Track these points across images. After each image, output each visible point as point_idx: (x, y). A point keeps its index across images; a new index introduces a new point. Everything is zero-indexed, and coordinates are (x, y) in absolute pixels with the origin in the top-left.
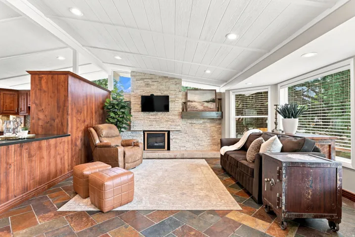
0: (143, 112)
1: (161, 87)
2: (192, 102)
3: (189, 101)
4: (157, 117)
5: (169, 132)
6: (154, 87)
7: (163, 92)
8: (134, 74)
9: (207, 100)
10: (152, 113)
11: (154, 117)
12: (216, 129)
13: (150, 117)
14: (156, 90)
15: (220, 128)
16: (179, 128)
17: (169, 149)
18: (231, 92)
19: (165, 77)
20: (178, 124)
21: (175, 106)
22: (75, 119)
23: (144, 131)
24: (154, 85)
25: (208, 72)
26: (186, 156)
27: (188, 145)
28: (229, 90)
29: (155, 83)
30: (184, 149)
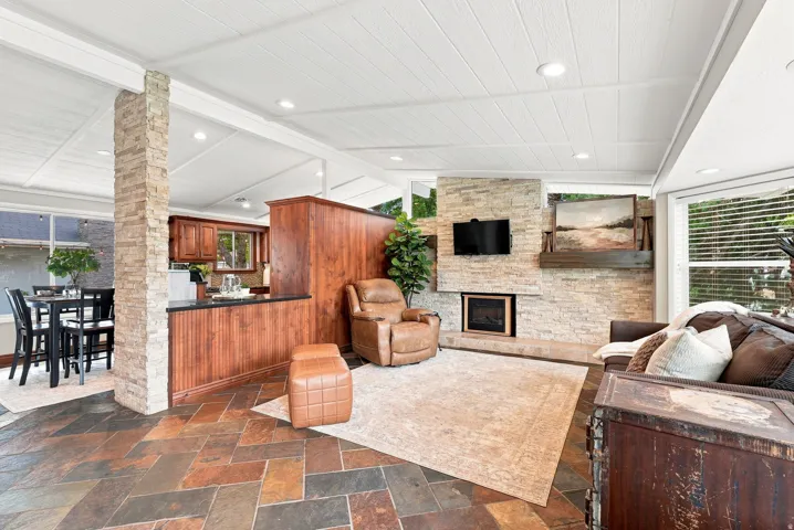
0: (458, 256)
1: (496, 202)
2: (566, 229)
3: (560, 229)
4: (487, 265)
5: (513, 297)
6: (480, 204)
7: (499, 213)
8: (444, 182)
9: (609, 222)
10: (475, 258)
11: (480, 265)
12: (637, 296)
13: (473, 265)
14: (484, 211)
15: (649, 292)
16: (534, 290)
17: (513, 334)
18: (671, 199)
19: (504, 180)
20: (532, 280)
21: (527, 242)
22: (322, 270)
23: (462, 293)
24: (479, 200)
25: (582, 156)
26: (544, 354)
27: (558, 329)
28: (666, 194)
29: (482, 196)
30: (547, 337)
